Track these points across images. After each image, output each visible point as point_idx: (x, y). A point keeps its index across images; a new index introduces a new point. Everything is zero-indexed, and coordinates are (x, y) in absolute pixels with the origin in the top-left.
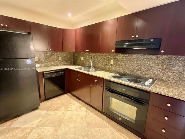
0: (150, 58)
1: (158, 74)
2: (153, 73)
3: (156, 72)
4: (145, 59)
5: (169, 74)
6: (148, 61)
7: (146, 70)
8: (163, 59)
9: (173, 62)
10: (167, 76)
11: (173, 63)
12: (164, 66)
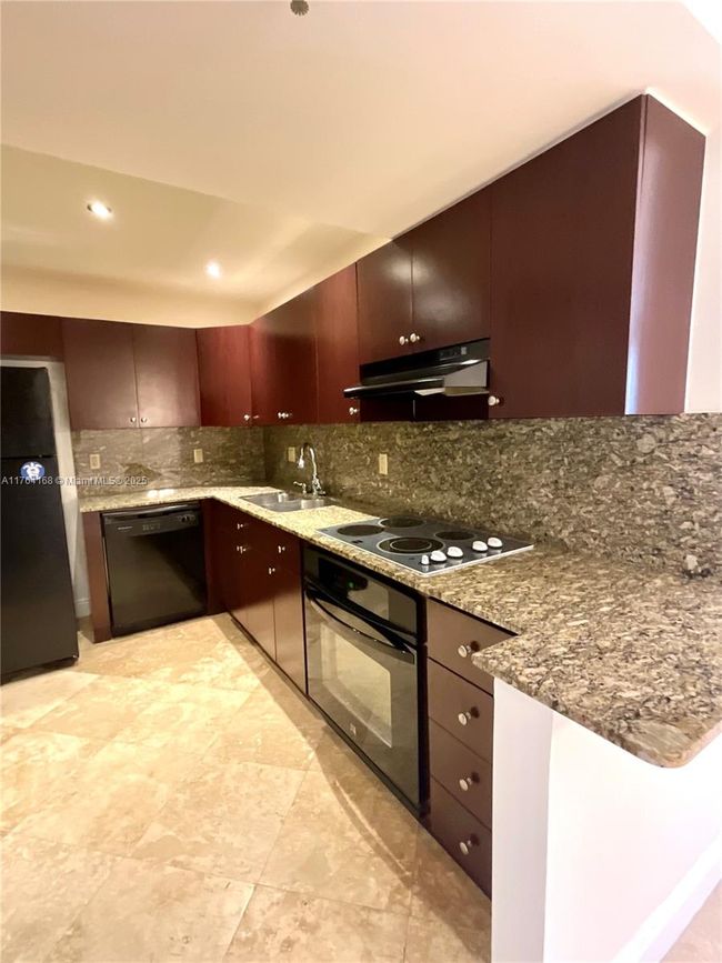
0: (508, 434)
1: (544, 516)
2: (524, 509)
3: (534, 503)
4: (491, 443)
5: (582, 513)
6: (501, 453)
7: (500, 496)
8: (552, 439)
9: (590, 448)
10: (574, 521)
11: (588, 453)
12: (561, 473)
